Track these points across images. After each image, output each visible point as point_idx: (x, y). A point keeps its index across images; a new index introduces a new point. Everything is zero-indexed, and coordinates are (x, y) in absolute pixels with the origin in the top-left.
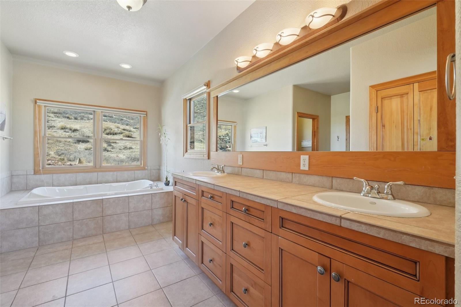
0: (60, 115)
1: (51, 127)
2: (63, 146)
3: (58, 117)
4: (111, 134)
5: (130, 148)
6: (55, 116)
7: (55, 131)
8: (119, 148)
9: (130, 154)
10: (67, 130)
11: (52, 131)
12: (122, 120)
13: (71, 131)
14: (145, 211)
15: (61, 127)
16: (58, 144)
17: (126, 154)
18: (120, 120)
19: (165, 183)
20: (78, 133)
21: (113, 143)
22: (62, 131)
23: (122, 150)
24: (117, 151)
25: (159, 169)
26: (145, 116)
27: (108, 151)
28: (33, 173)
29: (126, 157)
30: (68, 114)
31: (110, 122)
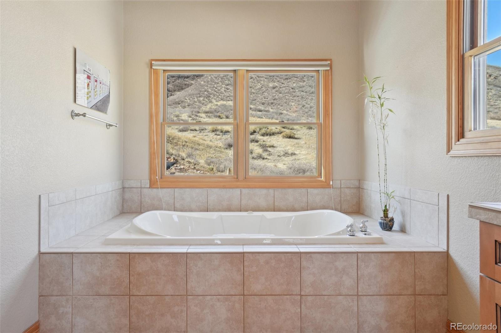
0: (211, 114)
1: (202, 130)
2: (214, 153)
3: (209, 117)
4: (267, 135)
5: (293, 154)
6: (207, 116)
7: (206, 134)
8: (278, 154)
9: (293, 163)
10: (218, 133)
11: (204, 135)
12: (282, 114)
13: (222, 134)
14: (340, 297)
15: (212, 129)
16: (208, 151)
17: (287, 163)
18: (278, 114)
19: (381, 223)
20: (229, 136)
21: (270, 147)
22: (213, 134)
23: (281, 157)
24: (275, 158)
25: (359, 188)
26: (328, 68)
27: (263, 159)
28: (148, 186)
29: (287, 167)
30: (219, 113)
31: (266, 118)
